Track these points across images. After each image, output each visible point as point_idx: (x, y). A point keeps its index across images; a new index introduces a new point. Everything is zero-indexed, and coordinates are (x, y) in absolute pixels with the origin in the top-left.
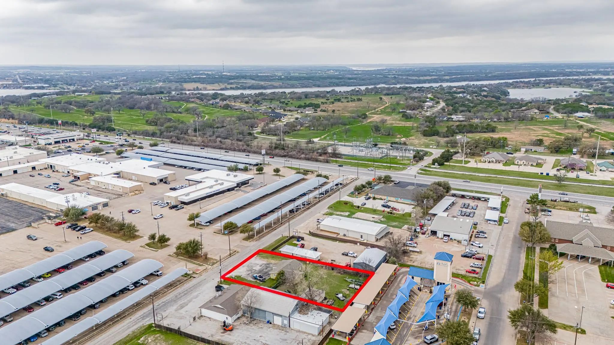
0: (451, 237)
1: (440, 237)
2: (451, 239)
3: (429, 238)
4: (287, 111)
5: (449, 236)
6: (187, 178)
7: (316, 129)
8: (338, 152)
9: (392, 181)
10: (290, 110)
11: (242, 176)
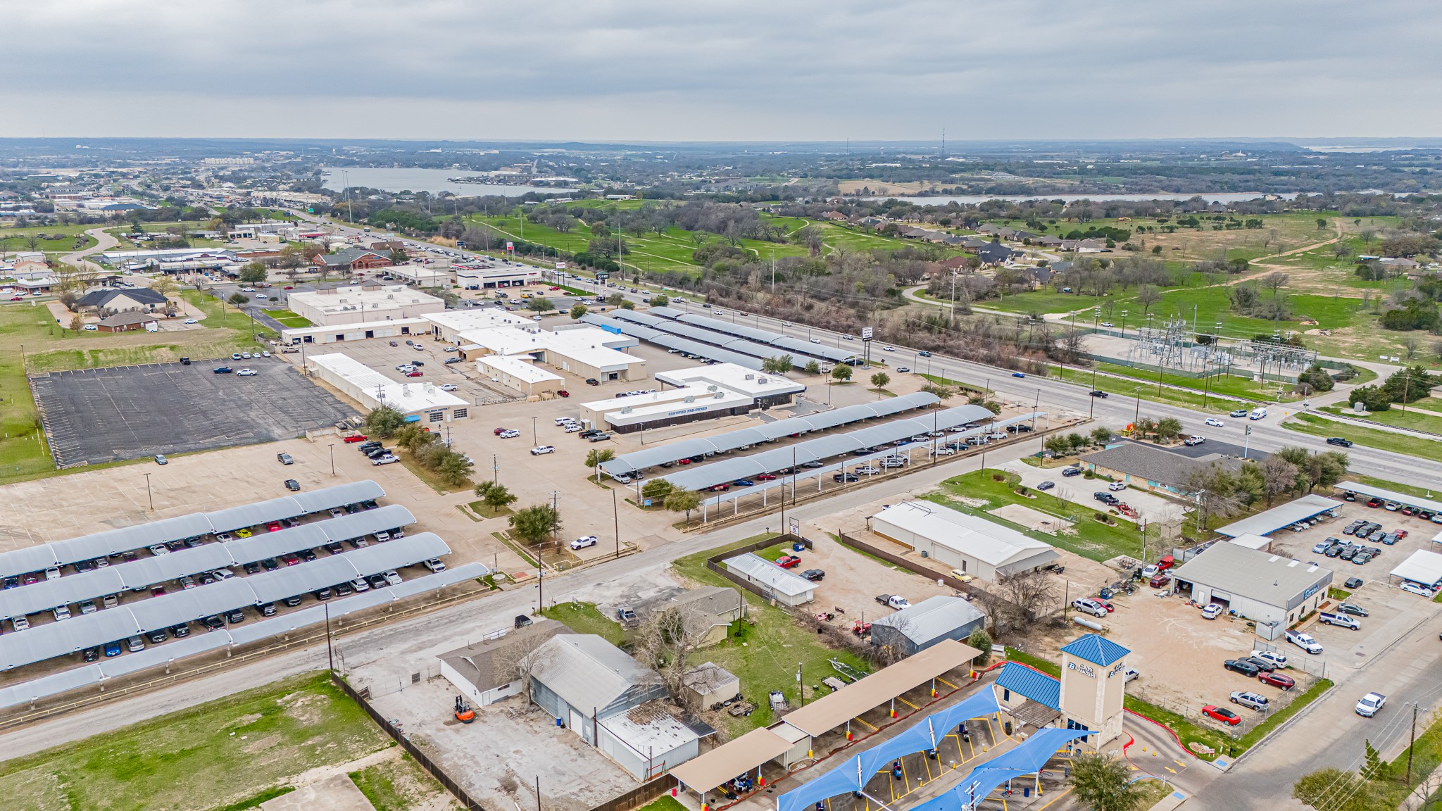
0: (1231, 608)
1: (1201, 602)
2: (1232, 613)
3: (1167, 599)
4: (1034, 244)
5: (1226, 603)
6: (659, 375)
7: (1075, 290)
8: (1081, 349)
9: (1182, 437)
10: (1041, 244)
11: (778, 384)
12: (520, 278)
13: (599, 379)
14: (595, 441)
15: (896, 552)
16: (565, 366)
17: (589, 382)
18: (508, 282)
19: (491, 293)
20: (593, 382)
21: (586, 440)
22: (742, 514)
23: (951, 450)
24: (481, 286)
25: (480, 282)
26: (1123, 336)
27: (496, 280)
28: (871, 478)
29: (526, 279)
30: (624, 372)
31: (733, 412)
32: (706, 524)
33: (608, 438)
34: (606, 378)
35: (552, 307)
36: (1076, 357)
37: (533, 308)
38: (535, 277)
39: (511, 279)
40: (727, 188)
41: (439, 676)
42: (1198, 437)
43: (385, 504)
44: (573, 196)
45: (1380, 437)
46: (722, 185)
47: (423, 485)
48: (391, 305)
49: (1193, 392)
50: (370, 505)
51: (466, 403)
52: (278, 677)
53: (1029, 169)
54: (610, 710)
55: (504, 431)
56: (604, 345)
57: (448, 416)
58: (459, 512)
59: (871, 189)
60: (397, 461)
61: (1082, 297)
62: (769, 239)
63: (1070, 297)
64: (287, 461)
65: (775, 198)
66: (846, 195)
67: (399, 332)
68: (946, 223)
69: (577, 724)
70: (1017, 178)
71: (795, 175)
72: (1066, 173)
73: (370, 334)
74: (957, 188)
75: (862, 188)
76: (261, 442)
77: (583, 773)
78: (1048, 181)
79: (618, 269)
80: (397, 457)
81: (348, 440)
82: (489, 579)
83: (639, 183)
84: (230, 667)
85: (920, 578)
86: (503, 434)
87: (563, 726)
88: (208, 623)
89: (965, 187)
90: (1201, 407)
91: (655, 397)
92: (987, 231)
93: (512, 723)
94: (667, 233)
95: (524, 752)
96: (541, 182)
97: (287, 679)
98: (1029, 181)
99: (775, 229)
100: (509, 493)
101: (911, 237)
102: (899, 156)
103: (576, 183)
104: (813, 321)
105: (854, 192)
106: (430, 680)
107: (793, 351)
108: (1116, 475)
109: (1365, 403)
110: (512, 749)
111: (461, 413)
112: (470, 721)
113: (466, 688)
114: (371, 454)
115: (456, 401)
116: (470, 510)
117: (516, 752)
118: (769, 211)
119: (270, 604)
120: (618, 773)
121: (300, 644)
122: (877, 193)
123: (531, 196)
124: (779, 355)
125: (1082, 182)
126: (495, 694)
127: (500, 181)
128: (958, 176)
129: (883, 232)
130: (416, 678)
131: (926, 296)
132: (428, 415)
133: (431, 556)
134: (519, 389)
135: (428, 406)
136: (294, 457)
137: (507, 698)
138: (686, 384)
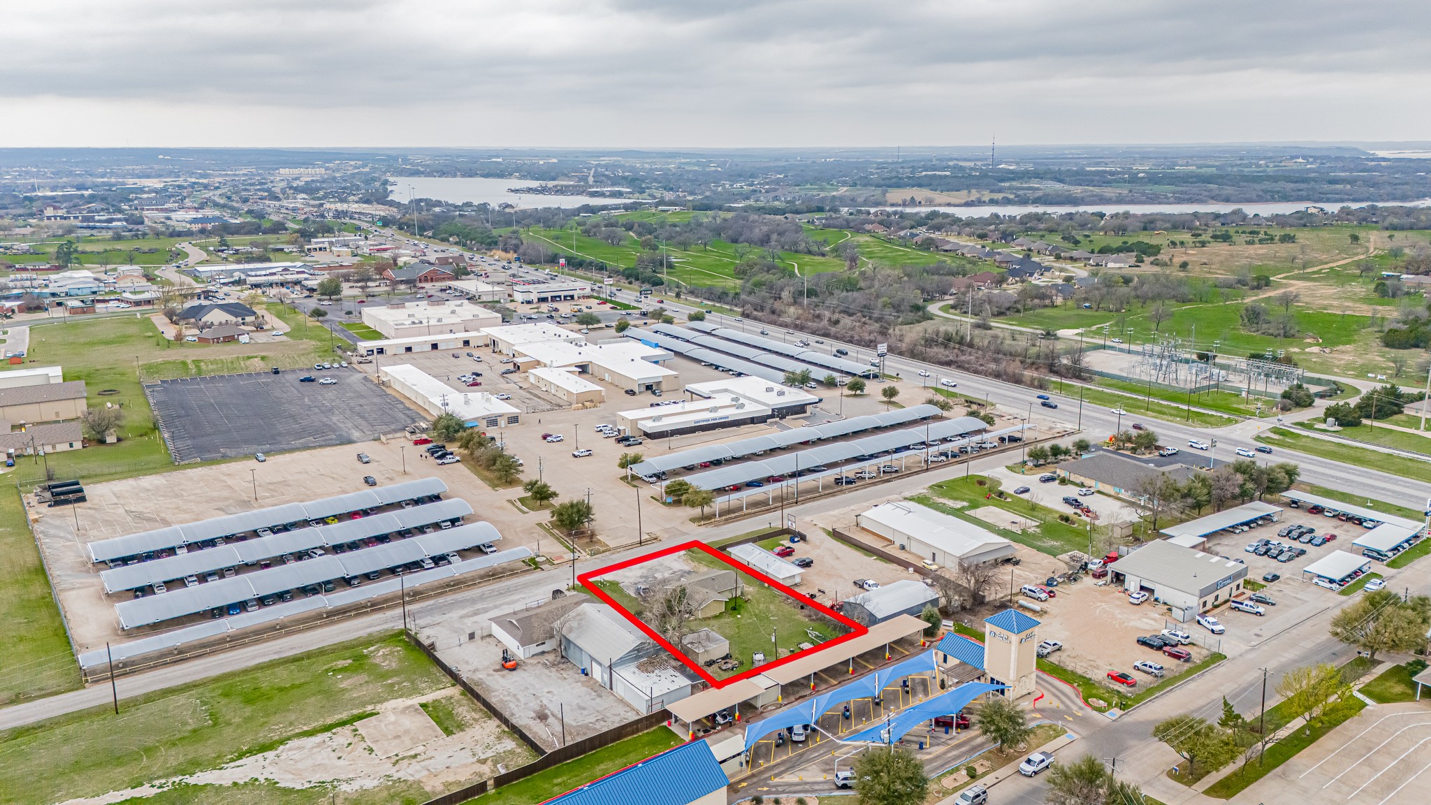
0: (1156, 595)
1: (1132, 590)
2: (1155, 599)
3: (1104, 588)
4: (1065, 259)
5: (1151, 591)
6: (688, 387)
7: (1094, 306)
8: (1084, 364)
9: (1158, 448)
10: (1071, 258)
11: (795, 396)
12: (571, 293)
13: (636, 390)
14: (629, 445)
15: (878, 545)
16: (607, 377)
17: (627, 392)
18: (560, 297)
19: (544, 307)
20: (631, 393)
21: (621, 445)
22: (750, 511)
23: (943, 458)
24: (535, 300)
25: (534, 297)
26: (1129, 352)
27: (549, 295)
28: (868, 481)
29: (576, 294)
30: (659, 383)
31: (753, 421)
32: (717, 518)
33: (641, 443)
34: (643, 389)
35: (599, 321)
36: (1078, 372)
37: (581, 322)
38: (585, 291)
39: (563, 294)
40: (776, 198)
41: (490, 636)
42: (1171, 448)
43: (448, 498)
44: (626, 207)
45: (1344, 450)
46: (772, 195)
47: (479, 482)
48: (454, 319)
49: (1181, 406)
50: (437, 498)
51: (517, 411)
52: (363, 633)
53: (1080, 177)
54: (623, 661)
55: (550, 436)
56: (643, 358)
57: (502, 422)
58: (509, 506)
59: (918, 199)
60: (458, 461)
61: (1101, 313)
62: (810, 252)
63: (1089, 313)
64: (365, 460)
65: (820, 210)
66: (892, 205)
67: (461, 345)
68: (982, 236)
69: (598, 673)
70: (1066, 187)
71: (844, 184)
72: (1116, 181)
73: (435, 346)
74: (1003, 198)
75: (908, 198)
76: (342, 444)
77: (599, 709)
78: (1097, 190)
79: (662, 283)
80: (458, 458)
81: (417, 443)
82: (532, 560)
83: (691, 193)
84: (326, 625)
85: (895, 566)
86: (549, 439)
87: (587, 675)
88: (306, 591)
89: (1012, 197)
90: (1184, 421)
91: (683, 407)
92: (1022, 245)
93: (547, 671)
94: (712, 247)
95: (555, 692)
96: (596, 192)
97: (370, 635)
98: (1077, 190)
99: (816, 242)
100: (552, 489)
101: (946, 251)
102: (951, 163)
103: (630, 193)
104: (839, 335)
105: (901, 202)
106: (483, 638)
107: (816, 364)
108: (1088, 482)
109: (1337, 419)
110: (546, 690)
111: (514, 420)
112: (513, 669)
113: (512, 644)
114: (436, 455)
115: (508, 409)
116: (519, 504)
117: (548, 692)
118: (813, 222)
119: (355, 577)
120: (627, 709)
121: (380, 609)
122: (923, 203)
123: (587, 208)
124: (799, 368)
125: (1130, 191)
126: (534, 649)
127: (557, 191)
128: (1007, 184)
129: (920, 246)
130: (472, 636)
131: (952, 311)
132: (485, 422)
133: (486, 541)
134: (565, 398)
135: (486, 413)
136: (371, 456)
137: (543, 653)
138: (713, 396)
